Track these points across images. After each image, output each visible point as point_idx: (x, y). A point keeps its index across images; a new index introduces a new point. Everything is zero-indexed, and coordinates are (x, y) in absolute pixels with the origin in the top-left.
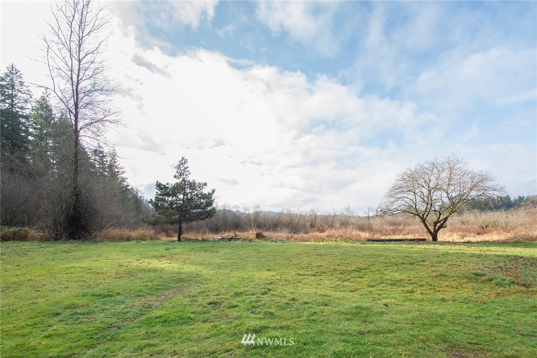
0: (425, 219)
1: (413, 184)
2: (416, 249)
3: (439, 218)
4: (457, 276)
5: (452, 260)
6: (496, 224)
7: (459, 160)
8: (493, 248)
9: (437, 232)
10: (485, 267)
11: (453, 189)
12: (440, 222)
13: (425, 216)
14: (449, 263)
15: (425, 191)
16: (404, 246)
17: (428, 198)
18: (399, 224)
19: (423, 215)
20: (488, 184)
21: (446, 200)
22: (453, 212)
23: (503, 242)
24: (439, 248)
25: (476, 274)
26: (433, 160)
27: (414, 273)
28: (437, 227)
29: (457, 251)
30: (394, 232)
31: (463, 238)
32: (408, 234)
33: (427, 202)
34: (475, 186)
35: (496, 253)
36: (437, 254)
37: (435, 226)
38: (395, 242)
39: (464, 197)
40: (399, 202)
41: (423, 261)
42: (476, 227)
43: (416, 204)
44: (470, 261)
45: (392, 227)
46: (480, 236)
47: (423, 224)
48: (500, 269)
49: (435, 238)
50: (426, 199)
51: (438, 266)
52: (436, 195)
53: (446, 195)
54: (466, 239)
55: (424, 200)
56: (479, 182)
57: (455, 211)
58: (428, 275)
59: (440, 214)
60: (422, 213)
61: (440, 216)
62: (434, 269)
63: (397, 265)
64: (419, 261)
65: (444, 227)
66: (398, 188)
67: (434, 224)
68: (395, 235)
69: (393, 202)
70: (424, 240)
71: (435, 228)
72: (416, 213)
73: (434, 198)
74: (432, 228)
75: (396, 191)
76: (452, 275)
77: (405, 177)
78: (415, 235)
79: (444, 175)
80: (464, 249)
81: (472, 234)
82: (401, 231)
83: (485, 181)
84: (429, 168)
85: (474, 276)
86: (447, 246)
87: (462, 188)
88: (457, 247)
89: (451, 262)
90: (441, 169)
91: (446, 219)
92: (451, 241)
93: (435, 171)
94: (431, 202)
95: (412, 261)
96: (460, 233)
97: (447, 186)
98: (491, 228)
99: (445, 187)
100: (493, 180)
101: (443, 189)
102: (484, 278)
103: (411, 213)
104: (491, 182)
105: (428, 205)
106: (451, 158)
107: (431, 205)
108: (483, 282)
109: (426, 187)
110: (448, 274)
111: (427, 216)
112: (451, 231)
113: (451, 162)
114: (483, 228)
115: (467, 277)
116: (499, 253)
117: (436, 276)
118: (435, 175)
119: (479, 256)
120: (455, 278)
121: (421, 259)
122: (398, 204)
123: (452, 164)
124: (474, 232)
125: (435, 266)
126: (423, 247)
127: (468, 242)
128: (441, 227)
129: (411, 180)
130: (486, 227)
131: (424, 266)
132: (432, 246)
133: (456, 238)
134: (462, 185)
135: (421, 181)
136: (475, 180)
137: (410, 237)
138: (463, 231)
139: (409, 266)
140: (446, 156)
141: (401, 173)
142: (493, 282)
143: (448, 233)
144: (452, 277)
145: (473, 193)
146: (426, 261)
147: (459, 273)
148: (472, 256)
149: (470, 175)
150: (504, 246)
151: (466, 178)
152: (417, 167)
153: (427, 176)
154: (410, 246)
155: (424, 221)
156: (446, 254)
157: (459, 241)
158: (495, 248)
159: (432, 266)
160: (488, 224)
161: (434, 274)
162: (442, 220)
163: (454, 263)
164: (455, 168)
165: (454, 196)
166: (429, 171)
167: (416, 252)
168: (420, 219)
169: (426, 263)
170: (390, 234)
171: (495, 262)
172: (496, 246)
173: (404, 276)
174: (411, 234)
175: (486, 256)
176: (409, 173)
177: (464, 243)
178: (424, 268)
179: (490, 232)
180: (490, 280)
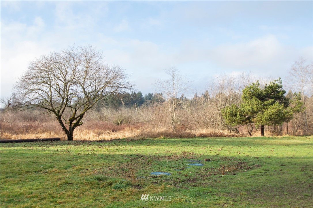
0: (61, 116)
1: (48, 75)
2: (47, 152)
3: (75, 115)
4: (82, 183)
5: (80, 164)
6: (130, 120)
7: (95, 53)
8: (121, 147)
9: (73, 130)
10: (110, 169)
11: (89, 84)
12: (76, 119)
13: (61, 112)
14: (77, 167)
15: (61, 84)
16: (36, 148)
17: (64, 92)
18: (35, 119)
19: (59, 111)
20: (120, 82)
21: (82, 95)
22: (89, 109)
23: (131, 140)
24: (72, 150)
25: (99, 179)
26: (70, 50)
27: (37, 183)
28: (73, 125)
29: (87, 153)
30: (27, 129)
31: (99, 135)
32: (43, 132)
33: (63, 96)
34: (109, 82)
35: (123, 153)
36: (67, 157)
37: (71, 123)
38: (25, 143)
39: (99, 93)
40: (32, 95)
41: (51, 167)
42: (113, 123)
43: (51, 98)
44: (97, 163)
45: (26, 124)
46: (114, 133)
47: (58, 121)
48: (122, 171)
49: (70, 138)
50: (62, 93)
51: (65, 172)
52: (72, 89)
53: (82, 90)
54: (102, 137)
55: (60, 94)
56: (113, 78)
57: (91, 108)
58: (53, 184)
59: (76, 111)
60: (58, 109)
61: (75, 113)
62: (61, 176)
63: (20, 174)
64: (46, 167)
65: (79, 125)
66: (30, 78)
67: (69, 122)
68: (28, 133)
69: (25, 94)
70: (58, 139)
71: (70, 126)
72: (51, 108)
73: (70, 92)
74: (67, 126)
75: (28, 81)
76: (77, 182)
77: (40, 65)
78: (50, 133)
79: (81, 67)
80: (96, 150)
81: (108, 131)
82: (36, 128)
83: (118, 78)
84: (66, 59)
85: (97, 181)
86: (81, 146)
87: (97, 84)
88: (90, 148)
89: (79, 167)
90: (78, 61)
91: (81, 116)
92: (87, 139)
93: (72, 62)
94: (67, 96)
95: (39, 168)
96: (97, 130)
97: (84, 80)
98: (125, 125)
99: (82, 81)
100: (124, 78)
101: (80, 83)
102: (106, 182)
103: (46, 108)
104: (123, 79)
105: (63, 99)
106: (87, 49)
107: (67, 101)
108: (104, 187)
109: (62, 79)
110: (73, 181)
111: (63, 112)
112: (88, 128)
113: (87, 54)
114: (118, 124)
115: (90, 183)
116: (125, 153)
117: (61, 185)
118: (72, 67)
119: (107, 157)
120: (79, 185)
121: (50, 165)
122: (31, 97)
123: (88, 56)
124: (109, 129)
125: (62, 173)
126: (56, 149)
127: (102, 141)
128: (77, 124)
129: (46, 70)
130: (121, 123)
131: (51, 173)
132: (65, 148)
133: (92, 136)
134: (97, 80)
135: (57, 73)
136: (109, 76)
137: (44, 136)
138: (100, 128)
139: (34, 175)
140: (83, 48)
141: (35, 60)
142: (112, 186)
143: (85, 131)
144: (77, 184)
145: (108, 90)
146: (54, 167)
147: (84, 179)
148: (101, 157)
149: (105, 71)
150: (131, 144)
151: (102, 73)
152: (53, 56)
153: (63, 67)
154: (41, 148)
155: (59, 118)
156: (77, 157)
157: (94, 139)
158: (124, 146)
159: (59, 173)
160: (123, 120)
161: (59, 183)
162: (77, 117)
163: (82, 168)
164: (91, 61)
165: (89, 92)
166: (65, 61)
167: (46, 156)
168: (55, 116)
169: (54, 169)
170: (22, 133)
171: (120, 163)
172: (125, 145)
173: (26, 189)
174: (47, 132)
175: (114, 157)
176: (44, 61)
177: (98, 141)
178: (51, 175)
179: (123, 129)
180: (111, 184)
